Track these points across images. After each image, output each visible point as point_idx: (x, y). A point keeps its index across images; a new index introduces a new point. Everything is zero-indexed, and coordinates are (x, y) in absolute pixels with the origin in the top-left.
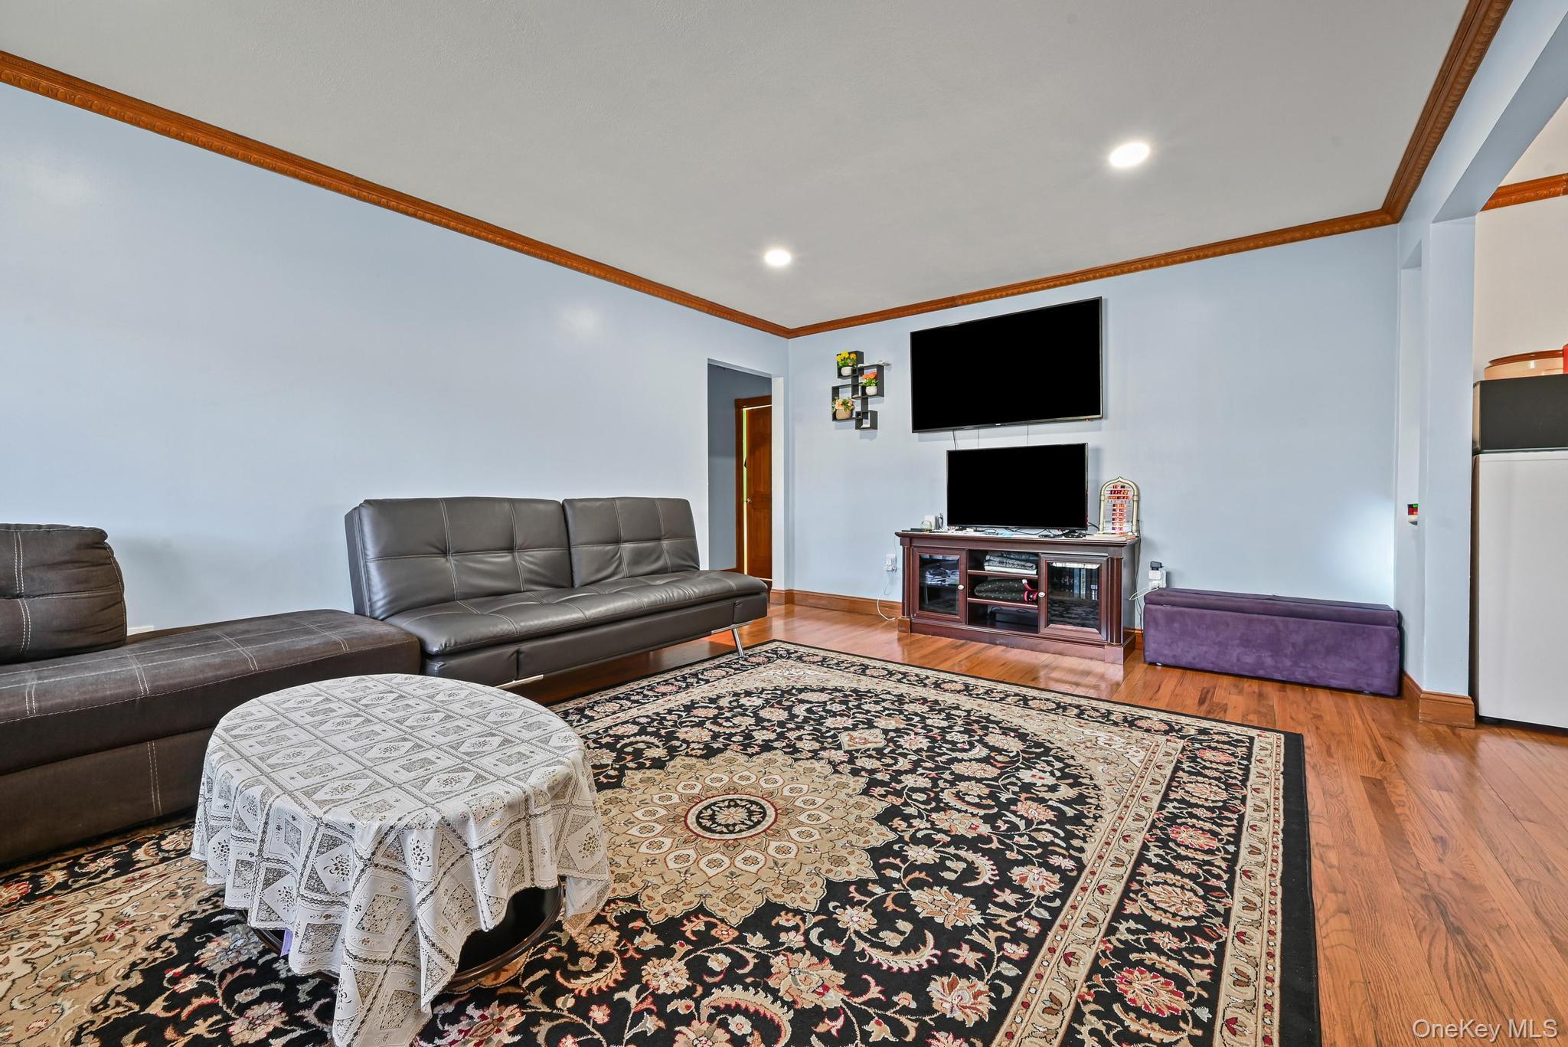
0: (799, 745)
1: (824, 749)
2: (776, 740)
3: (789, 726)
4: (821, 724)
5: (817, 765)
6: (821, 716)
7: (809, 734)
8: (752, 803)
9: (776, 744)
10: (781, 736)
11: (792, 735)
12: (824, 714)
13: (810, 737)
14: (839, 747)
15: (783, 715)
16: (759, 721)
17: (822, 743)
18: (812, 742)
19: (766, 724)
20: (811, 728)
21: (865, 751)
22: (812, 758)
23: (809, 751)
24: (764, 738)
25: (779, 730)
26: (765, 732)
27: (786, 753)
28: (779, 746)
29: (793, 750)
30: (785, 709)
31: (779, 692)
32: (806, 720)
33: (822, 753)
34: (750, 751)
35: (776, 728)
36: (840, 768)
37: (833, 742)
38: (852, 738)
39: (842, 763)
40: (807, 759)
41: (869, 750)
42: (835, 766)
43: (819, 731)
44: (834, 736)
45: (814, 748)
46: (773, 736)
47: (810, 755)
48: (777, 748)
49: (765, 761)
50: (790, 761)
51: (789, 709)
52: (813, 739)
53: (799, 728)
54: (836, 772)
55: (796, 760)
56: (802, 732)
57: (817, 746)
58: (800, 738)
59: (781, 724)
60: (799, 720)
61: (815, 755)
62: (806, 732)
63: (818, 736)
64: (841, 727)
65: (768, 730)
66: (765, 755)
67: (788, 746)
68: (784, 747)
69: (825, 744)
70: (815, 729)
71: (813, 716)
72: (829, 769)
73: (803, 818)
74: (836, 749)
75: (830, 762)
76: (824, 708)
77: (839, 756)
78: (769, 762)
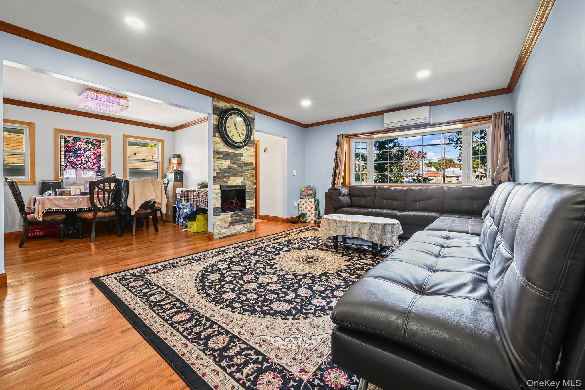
0: (293, 277)
1: (284, 275)
2: (302, 279)
3: (297, 285)
4: (282, 286)
5: (287, 270)
6: (281, 291)
7: (289, 281)
8: (306, 262)
9: (302, 277)
10: (300, 280)
11: (295, 281)
12: (279, 292)
13: (288, 279)
14: (278, 276)
15: (300, 291)
16: (310, 288)
17: (284, 277)
18: (288, 277)
19: (307, 286)
20: (287, 284)
21: (269, 274)
22: (289, 272)
23: (289, 274)
24: (307, 280)
25: (301, 283)
26: (307, 282)
27: (298, 274)
28: (300, 276)
29: (295, 274)
30: (299, 295)
31: (304, 311)
32: (288, 289)
33: (284, 273)
34: (311, 275)
35: (302, 284)
36: (280, 269)
37: (279, 278)
38: (271, 279)
39: (279, 271)
40: (290, 272)
41: (267, 275)
42: (282, 270)
43: (284, 282)
44: (278, 280)
45: (287, 276)
46: (303, 280)
47: (289, 273)
48: (301, 275)
49: (305, 271)
50: (296, 271)
51: (297, 296)
52: (287, 279)
53: (292, 284)
54: (282, 268)
55: (294, 272)
56: (291, 282)
57: (286, 276)
58: (292, 279)
59: (300, 286)
60: (292, 288)
61: (287, 273)
62: (290, 282)
63: (285, 280)
64: (274, 284)
65: (305, 283)
66: (305, 273)
67: (297, 276)
68: (299, 276)
69: (283, 277)
70: (285, 283)
71: (285, 290)
72: (283, 269)
73: (293, 259)
74: (280, 275)
75: (283, 271)
76: (278, 296)
77: (278, 273)
78: (303, 271)
